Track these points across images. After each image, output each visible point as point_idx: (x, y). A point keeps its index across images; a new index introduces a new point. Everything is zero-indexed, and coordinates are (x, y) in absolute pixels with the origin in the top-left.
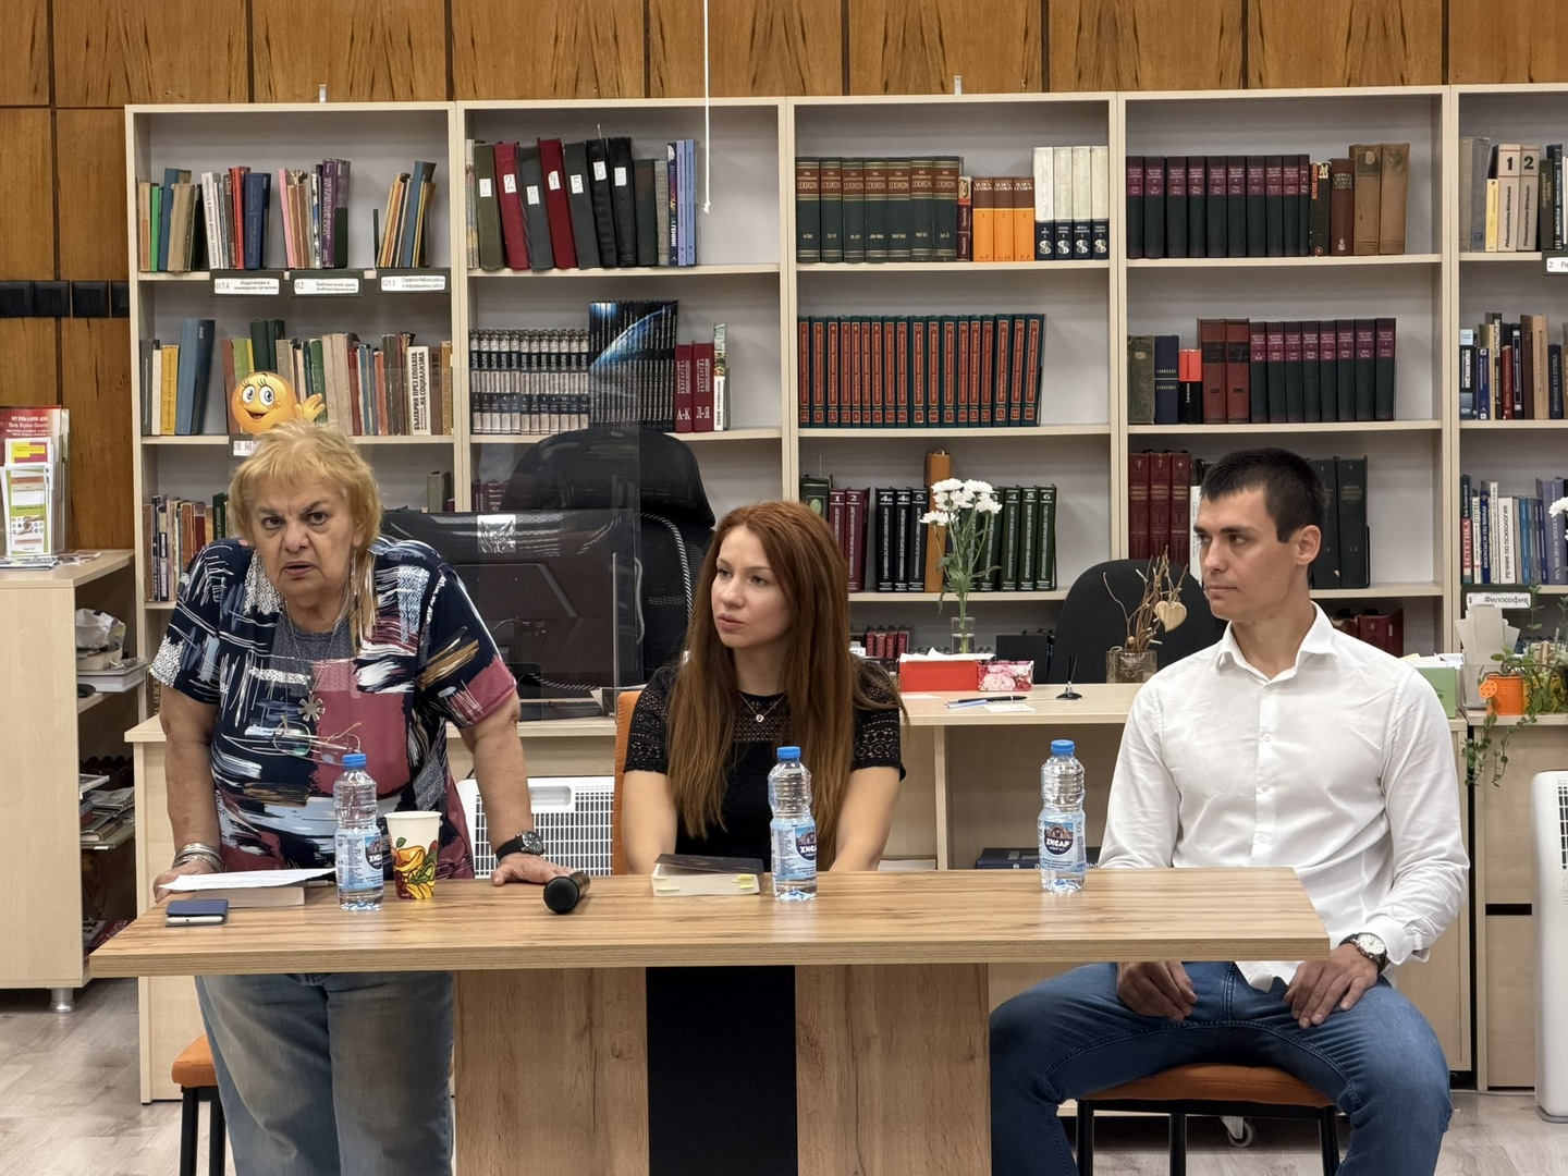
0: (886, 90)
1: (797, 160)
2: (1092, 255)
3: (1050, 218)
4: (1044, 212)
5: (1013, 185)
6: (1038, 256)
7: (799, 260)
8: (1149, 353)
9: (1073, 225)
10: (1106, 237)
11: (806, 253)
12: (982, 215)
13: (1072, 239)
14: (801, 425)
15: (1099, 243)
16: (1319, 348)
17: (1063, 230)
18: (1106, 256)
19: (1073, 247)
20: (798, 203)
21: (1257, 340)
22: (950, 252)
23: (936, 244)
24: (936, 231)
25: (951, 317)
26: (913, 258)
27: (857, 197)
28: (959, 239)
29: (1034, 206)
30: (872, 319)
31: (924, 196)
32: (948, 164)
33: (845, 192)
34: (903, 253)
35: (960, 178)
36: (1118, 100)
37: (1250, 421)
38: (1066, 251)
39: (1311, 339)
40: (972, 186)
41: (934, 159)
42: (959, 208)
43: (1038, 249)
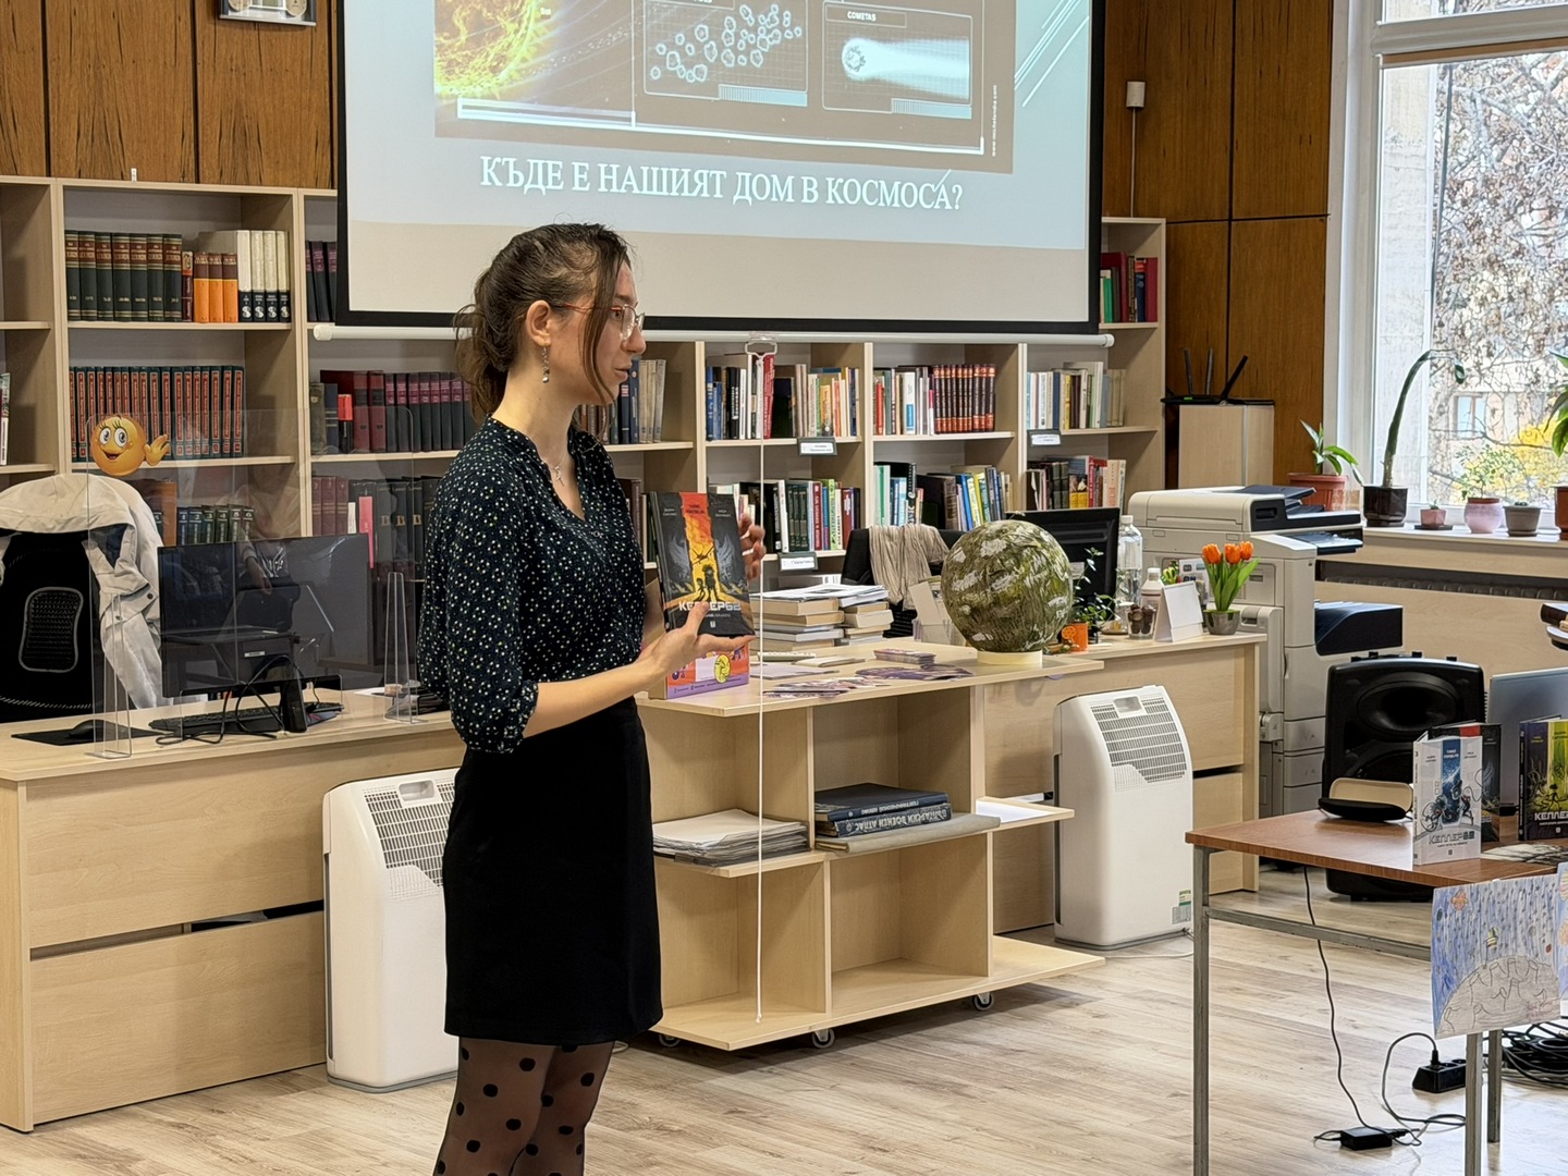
0: (80, 176)
1: (67, 232)
2: (279, 319)
3: (248, 289)
4: (245, 286)
5: (223, 261)
6: (241, 319)
7: (70, 318)
8: (320, 397)
9: (265, 294)
10: (289, 305)
11: (76, 312)
12: (203, 284)
13: (266, 306)
14: (74, 460)
15: (284, 309)
16: (431, 394)
17: (259, 298)
18: (289, 320)
19: (266, 312)
20: (67, 269)
21: (390, 387)
22: (178, 314)
23: (168, 306)
24: (168, 296)
25: (178, 369)
26: (150, 319)
27: (108, 266)
28: (184, 303)
29: (237, 278)
30: (122, 369)
31: (159, 267)
32: (176, 241)
33: (99, 261)
34: (144, 314)
35: (184, 253)
36: (298, 195)
37: (387, 451)
38: (261, 315)
39: (425, 386)
40: (194, 259)
41: (165, 236)
42: (184, 278)
43: (240, 312)
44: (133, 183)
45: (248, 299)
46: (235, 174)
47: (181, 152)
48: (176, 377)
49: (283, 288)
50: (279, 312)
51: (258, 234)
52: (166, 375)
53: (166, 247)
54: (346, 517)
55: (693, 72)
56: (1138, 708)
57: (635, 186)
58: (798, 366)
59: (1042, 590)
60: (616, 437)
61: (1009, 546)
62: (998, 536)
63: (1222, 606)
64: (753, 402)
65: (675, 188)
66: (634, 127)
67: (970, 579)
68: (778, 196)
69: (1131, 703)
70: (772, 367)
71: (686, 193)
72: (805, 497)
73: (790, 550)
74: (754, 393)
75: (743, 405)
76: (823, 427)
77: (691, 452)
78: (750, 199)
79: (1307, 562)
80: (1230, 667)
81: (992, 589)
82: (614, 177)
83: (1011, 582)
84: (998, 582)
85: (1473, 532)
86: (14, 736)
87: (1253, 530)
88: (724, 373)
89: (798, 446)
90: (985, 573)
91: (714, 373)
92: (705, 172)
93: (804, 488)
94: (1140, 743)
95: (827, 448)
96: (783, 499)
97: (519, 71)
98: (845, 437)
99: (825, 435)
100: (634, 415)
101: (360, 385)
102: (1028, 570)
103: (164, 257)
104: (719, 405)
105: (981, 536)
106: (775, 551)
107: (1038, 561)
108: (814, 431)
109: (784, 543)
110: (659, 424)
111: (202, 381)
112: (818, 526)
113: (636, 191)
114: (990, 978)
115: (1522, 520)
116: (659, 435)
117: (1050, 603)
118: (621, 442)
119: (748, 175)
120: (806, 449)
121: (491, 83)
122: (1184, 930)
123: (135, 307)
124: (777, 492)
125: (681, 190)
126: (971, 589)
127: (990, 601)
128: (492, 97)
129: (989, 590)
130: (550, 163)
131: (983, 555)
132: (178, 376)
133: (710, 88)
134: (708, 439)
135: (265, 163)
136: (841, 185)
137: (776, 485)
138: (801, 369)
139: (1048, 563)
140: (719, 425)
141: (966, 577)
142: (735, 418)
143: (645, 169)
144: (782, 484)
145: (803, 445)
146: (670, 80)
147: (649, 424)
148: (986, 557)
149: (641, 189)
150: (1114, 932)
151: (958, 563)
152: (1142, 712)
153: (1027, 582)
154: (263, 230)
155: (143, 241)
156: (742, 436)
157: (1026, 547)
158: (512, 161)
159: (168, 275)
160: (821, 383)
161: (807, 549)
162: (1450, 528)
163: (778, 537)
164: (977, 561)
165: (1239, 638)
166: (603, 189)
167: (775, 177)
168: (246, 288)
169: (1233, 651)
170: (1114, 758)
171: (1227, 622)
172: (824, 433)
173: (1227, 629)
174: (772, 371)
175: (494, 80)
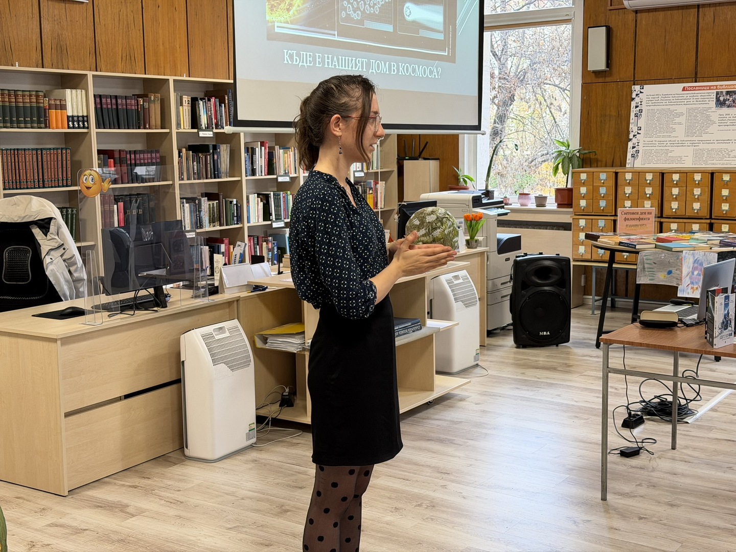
2: (84, 127)
5: (60, 102)
6: (69, 127)
8: (101, 161)
9: (78, 117)
10: (88, 121)
12: (53, 112)
13: (78, 122)
15: (86, 123)
17: (75, 119)
18: (88, 128)
19: (79, 124)
21: (128, 156)
22: (43, 125)
23: (39, 122)
24: (39, 117)
25: (44, 149)
26: (32, 127)
27: (14, 104)
28: (45, 120)
29: (66, 110)
30: (21, 149)
31: (34, 105)
32: (41, 94)
33: (10, 102)
34: (29, 125)
35: (45, 99)
36: (90, 74)
37: (128, 183)
38: (77, 126)
39: (142, 156)
40: (49, 102)
41: (37, 91)
42: (45, 110)
43: (68, 124)
44: (17, 68)
45: (71, 119)
46: (58, 66)
47: (36, 55)
48: (43, 153)
49: (85, 114)
50: (84, 124)
51: (74, 91)
52: (39, 152)
53: (37, 96)
54: (113, 211)
55: (356, 14)
56: (459, 279)
57: (337, 65)
58: (276, 147)
59: (451, 235)
60: (213, 176)
61: (438, 218)
62: (432, 214)
63: (472, 237)
64: (261, 161)
65: (350, 66)
66: (336, 38)
67: (423, 232)
68: (384, 71)
69: (456, 277)
70: (267, 147)
71: (354, 69)
72: (280, 198)
73: (276, 219)
74: (261, 158)
75: (257, 162)
76: (285, 171)
77: (240, 182)
78: (375, 72)
79: (495, 219)
80: (477, 260)
81: (432, 235)
82: (330, 61)
83: (440, 232)
84: (435, 232)
85: (521, 206)
86: (33, 316)
87: (473, 207)
88: (250, 149)
89: (277, 179)
90: (429, 229)
91: (247, 150)
92: (360, 59)
93: (279, 195)
94: (462, 293)
95: (287, 179)
96: (272, 199)
97: (297, 11)
98: (293, 175)
99: (286, 174)
100: (219, 167)
101: (117, 156)
102: (446, 227)
103: (37, 100)
104: (249, 162)
105: (425, 214)
106: (270, 220)
107: (449, 223)
108: (282, 172)
109: (273, 217)
110: (228, 170)
111: (54, 154)
112: (284, 209)
113: (337, 67)
114: (435, 392)
115: (541, 201)
116: (228, 175)
117: (454, 240)
118: (215, 178)
119: (374, 61)
120: (280, 179)
121: (287, 16)
122: (477, 364)
123: (26, 122)
124: (270, 197)
125: (352, 67)
126: (424, 235)
127: (431, 240)
128: (287, 23)
129: (431, 236)
130: (308, 53)
131: (427, 221)
132: (44, 152)
133: (361, 22)
134: (246, 176)
135: (70, 60)
136: (404, 66)
137: (270, 194)
138: (277, 148)
139: (453, 224)
140: (249, 172)
141: (421, 231)
142: (255, 167)
143: (340, 57)
144: (272, 193)
145: (279, 178)
146: (348, 18)
147: (224, 169)
148: (429, 222)
149: (339, 67)
150: (456, 367)
151: (417, 225)
152: (461, 281)
153: (446, 232)
154: (76, 89)
155: (27, 93)
156: (257, 175)
157: (444, 218)
158: (295, 52)
159: (38, 108)
160: (285, 153)
161: (281, 219)
162: (511, 205)
163: (271, 214)
164: (425, 224)
165: (479, 249)
166: (326, 66)
167: (382, 62)
168: (70, 114)
169: (477, 255)
170: (455, 299)
171: (475, 243)
172: (286, 173)
173: (475, 246)
174: (267, 149)
175: (288, 15)
